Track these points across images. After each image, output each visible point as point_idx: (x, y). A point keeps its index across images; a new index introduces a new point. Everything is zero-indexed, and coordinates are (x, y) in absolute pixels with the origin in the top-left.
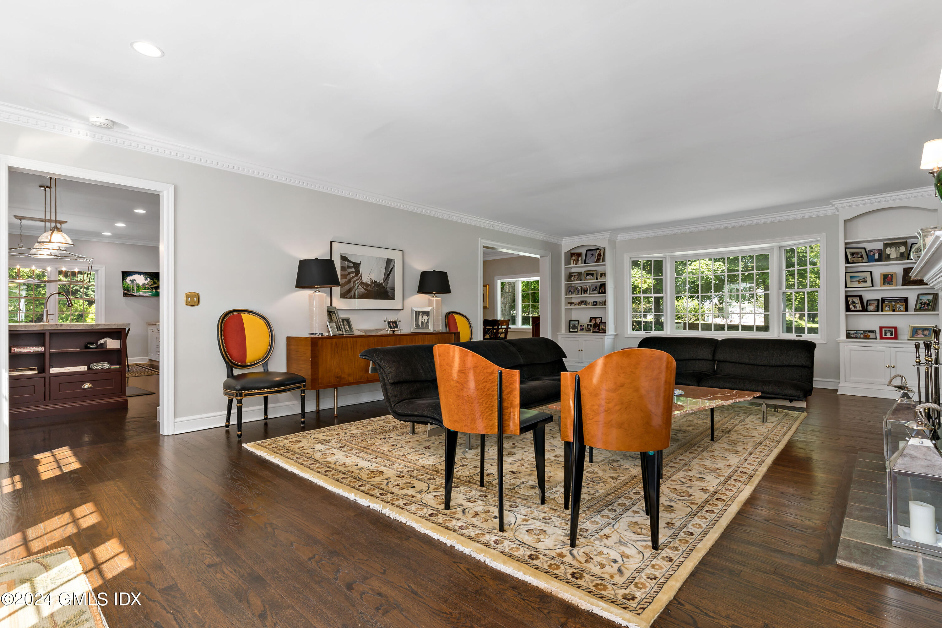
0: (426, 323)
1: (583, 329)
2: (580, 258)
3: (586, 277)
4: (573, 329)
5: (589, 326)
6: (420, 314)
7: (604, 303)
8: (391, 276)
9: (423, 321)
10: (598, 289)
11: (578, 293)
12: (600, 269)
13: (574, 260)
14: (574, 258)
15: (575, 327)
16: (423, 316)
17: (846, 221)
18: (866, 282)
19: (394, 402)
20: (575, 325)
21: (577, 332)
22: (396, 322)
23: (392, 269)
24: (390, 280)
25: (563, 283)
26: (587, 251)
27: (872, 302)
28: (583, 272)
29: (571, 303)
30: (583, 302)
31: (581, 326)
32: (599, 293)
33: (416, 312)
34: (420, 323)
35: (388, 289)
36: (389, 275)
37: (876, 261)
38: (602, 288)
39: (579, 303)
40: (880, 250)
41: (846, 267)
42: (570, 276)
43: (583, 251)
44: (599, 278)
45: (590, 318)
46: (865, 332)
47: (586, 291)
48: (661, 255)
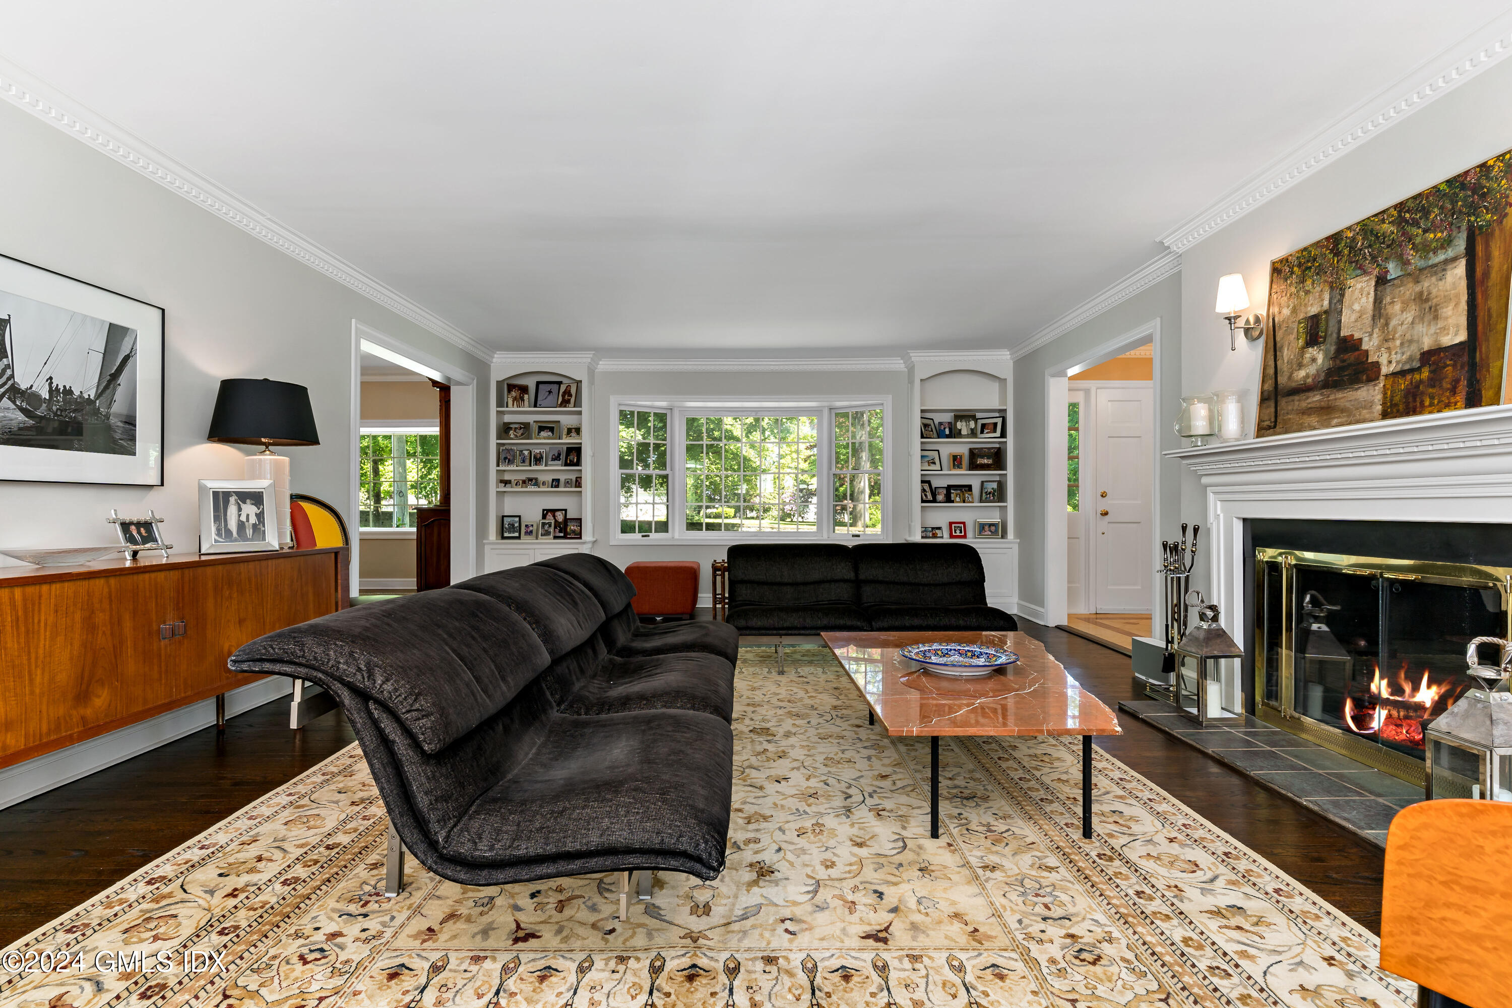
0: (254, 526)
1: (531, 532)
2: (526, 397)
3: (539, 432)
4: (510, 532)
5: (546, 527)
6: (232, 499)
7: (578, 483)
8: (123, 379)
9: (243, 518)
10: (563, 457)
11: (524, 462)
12: (567, 421)
13: (515, 399)
14: (514, 394)
15: (512, 528)
16: (243, 506)
17: (921, 380)
18: (934, 463)
19: (443, 821)
20: (513, 525)
21: (519, 538)
22: (147, 525)
23: (127, 358)
24: (120, 394)
25: (493, 441)
26: (538, 383)
27: (940, 490)
28: (532, 423)
29: (506, 483)
30: (530, 480)
31: (527, 526)
32: (566, 465)
33: (216, 494)
34: (233, 525)
35: (113, 420)
36: (115, 376)
37: (948, 437)
38: (573, 455)
39: (524, 482)
40: (950, 423)
41: (922, 443)
42: (505, 430)
43: (531, 383)
44: (564, 436)
45: (544, 510)
46: (933, 528)
47: (538, 460)
48: (664, 404)
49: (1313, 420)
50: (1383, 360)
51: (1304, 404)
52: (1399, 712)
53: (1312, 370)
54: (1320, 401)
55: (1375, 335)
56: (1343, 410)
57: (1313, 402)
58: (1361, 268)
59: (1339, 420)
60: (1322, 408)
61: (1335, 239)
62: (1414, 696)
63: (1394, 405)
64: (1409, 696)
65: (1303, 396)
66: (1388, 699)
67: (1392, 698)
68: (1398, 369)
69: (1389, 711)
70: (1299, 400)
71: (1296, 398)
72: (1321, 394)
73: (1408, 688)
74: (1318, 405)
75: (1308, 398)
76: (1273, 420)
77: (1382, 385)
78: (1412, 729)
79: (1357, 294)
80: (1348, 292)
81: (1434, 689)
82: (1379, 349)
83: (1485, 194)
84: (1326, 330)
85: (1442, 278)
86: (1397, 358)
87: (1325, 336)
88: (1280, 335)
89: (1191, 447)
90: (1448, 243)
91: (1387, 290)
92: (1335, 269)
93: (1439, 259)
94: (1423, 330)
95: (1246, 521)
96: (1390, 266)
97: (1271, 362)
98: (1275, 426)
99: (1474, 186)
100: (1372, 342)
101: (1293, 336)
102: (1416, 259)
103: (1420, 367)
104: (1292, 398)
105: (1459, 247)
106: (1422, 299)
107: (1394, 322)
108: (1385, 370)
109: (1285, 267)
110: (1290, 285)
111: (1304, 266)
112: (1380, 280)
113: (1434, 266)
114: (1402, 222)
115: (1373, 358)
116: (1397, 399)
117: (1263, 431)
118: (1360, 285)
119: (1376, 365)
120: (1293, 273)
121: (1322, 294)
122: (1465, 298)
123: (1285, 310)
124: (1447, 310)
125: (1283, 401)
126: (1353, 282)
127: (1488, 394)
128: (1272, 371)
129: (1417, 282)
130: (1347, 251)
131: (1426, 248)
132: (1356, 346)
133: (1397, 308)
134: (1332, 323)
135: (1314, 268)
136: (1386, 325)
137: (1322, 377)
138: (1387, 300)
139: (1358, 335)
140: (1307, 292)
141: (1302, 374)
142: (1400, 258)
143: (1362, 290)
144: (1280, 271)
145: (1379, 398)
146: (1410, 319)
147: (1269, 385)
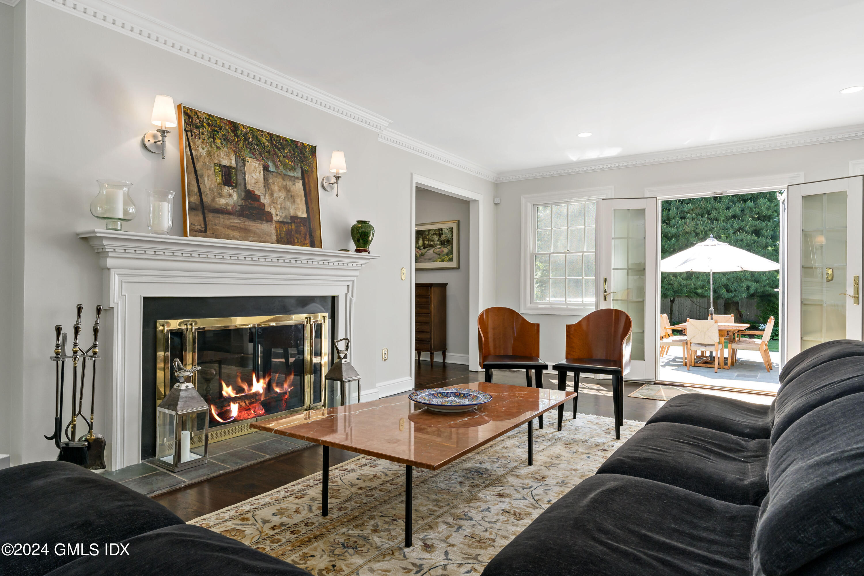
49: (236, 234)
50: (273, 212)
51: (228, 222)
52: (245, 402)
53: (231, 201)
54: (239, 224)
55: (267, 197)
56: (255, 233)
57: (234, 222)
58: (253, 153)
59: (254, 239)
60: (241, 228)
61: (234, 126)
62: (251, 390)
63: (281, 238)
64: (248, 391)
65: (227, 217)
66: (235, 397)
67: (238, 395)
68: (281, 220)
69: (239, 403)
70: (223, 218)
71: (221, 216)
72: (239, 219)
73: (246, 387)
74: (238, 226)
75: (230, 219)
76: (203, 226)
77: (274, 225)
78: (257, 409)
79: (253, 168)
80: (248, 165)
81: (262, 381)
82: (270, 205)
83: (305, 157)
84: (236, 180)
85: (294, 184)
86: (280, 214)
87: (236, 184)
88: (198, 166)
89: (108, 229)
90: (294, 169)
91: (270, 176)
92: (236, 145)
93: (292, 174)
94: (288, 204)
95: (146, 300)
96: (270, 164)
97: (194, 183)
98: (206, 231)
99: (301, 150)
100: (265, 200)
101: (211, 172)
102: (281, 168)
103: (291, 223)
104: (216, 215)
105: (298, 174)
106: (287, 190)
107: (275, 195)
108: (275, 218)
109: (195, 117)
110: (203, 133)
111: (213, 128)
112: (266, 169)
113: (290, 176)
114: (272, 144)
115: (268, 209)
116: (283, 235)
117: (195, 232)
118: (254, 164)
119: (270, 214)
120: (203, 126)
121: (229, 155)
122: (304, 199)
123: (200, 149)
124: (298, 201)
125: (210, 216)
126: (250, 160)
127: (317, 243)
128: (196, 190)
129: (284, 180)
130: (243, 138)
131: (285, 165)
132: (257, 198)
133: (276, 188)
134: (240, 177)
135: (220, 135)
136: (272, 194)
137: (238, 209)
138: (271, 181)
139: (257, 193)
140: (218, 148)
141: (223, 201)
142: (274, 162)
143: (256, 167)
144: (190, 118)
145: (274, 232)
146: (283, 197)
147: (195, 199)
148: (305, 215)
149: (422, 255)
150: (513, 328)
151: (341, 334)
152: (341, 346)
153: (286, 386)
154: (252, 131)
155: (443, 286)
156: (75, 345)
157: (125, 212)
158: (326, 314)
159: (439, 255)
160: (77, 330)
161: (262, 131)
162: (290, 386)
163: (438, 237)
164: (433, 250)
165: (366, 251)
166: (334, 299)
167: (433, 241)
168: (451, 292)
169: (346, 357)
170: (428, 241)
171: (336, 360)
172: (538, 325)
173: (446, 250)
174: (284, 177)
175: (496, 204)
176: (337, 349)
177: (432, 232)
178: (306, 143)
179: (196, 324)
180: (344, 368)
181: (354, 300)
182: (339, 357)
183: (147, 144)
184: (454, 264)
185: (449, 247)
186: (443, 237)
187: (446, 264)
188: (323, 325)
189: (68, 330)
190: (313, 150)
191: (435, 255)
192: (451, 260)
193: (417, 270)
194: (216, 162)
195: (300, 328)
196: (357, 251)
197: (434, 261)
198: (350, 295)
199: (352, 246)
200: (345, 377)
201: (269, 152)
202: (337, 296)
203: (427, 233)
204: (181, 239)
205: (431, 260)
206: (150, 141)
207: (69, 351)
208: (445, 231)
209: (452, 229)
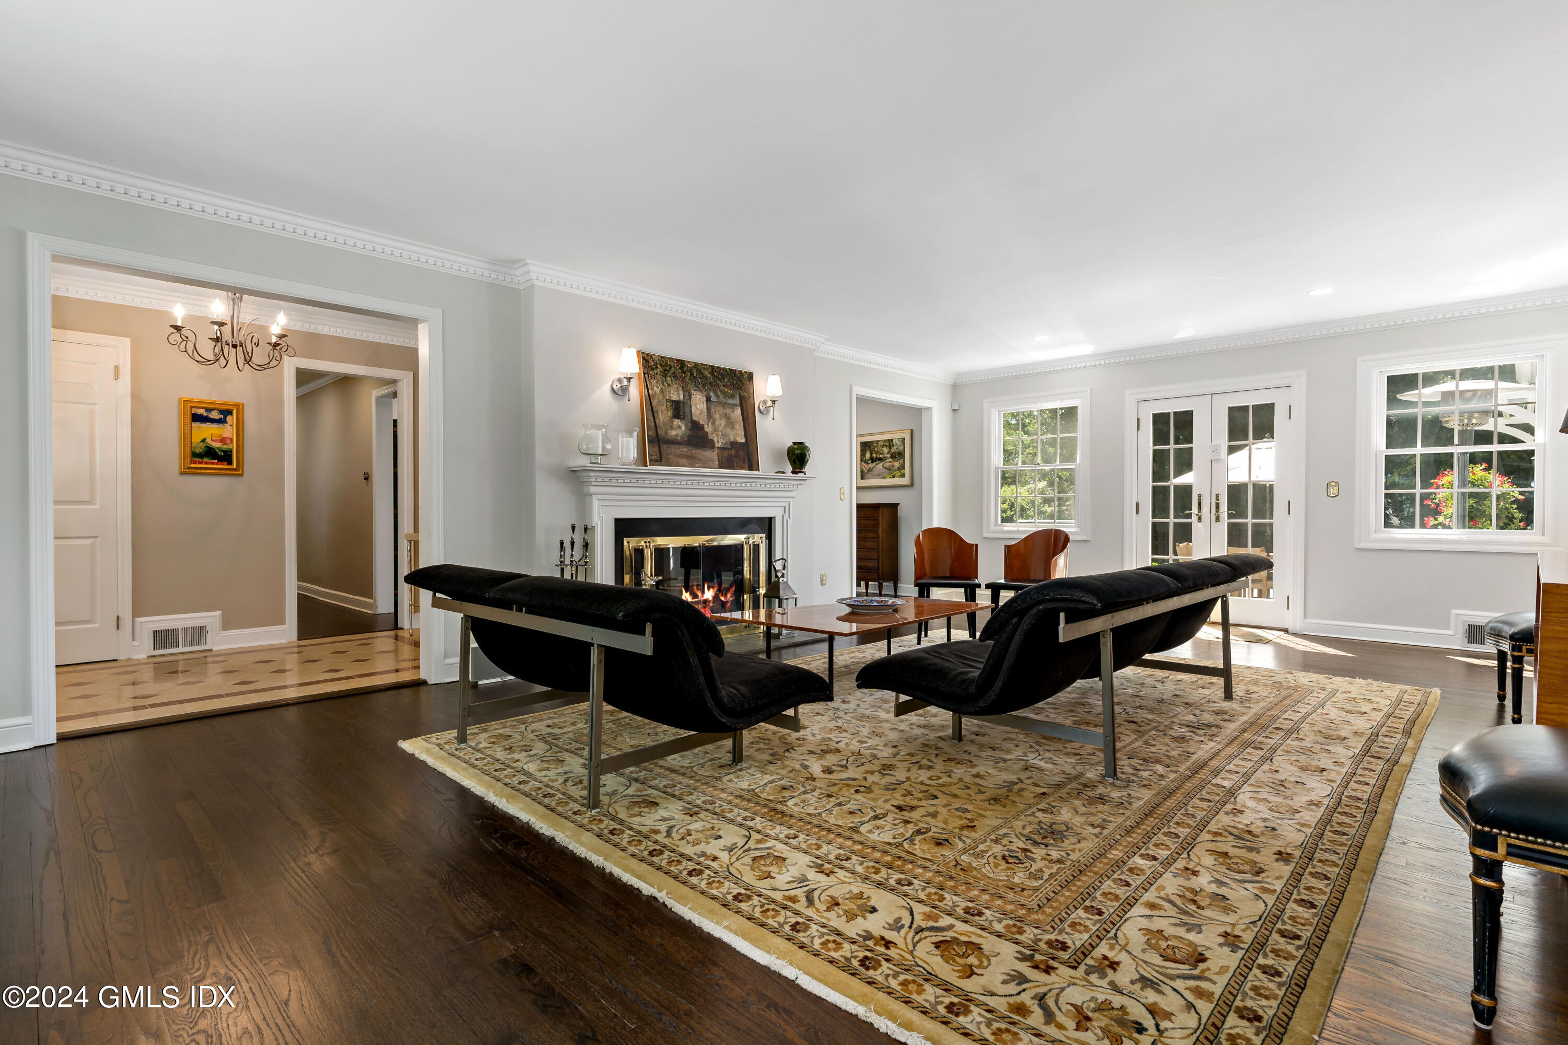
49: (685, 461)
50: (715, 439)
51: (678, 451)
53: (680, 432)
54: (687, 452)
55: (710, 426)
56: (700, 460)
57: (683, 451)
58: (697, 387)
59: (699, 465)
60: (689, 456)
61: (681, 363)
63: (723, 463)
64: (701, 597)
65: (677, 446)
68: (722, 446)
70: (675, 448)
71: (673, 446)
72: (688, 448)
73: (699, 594)
74: (687, 454)
75: (680, 448)
76: (659, 456)
77: (717, 452)
79: (697, 400)
80: (693, 397)
81: (711, 590)
82: (712, 433)
83: (743, 384)
84: (684, 413)
85: (733, 411)
86: (721, 440)
87: (684, 416)
88: (654, 403)
89: (591, 463)
90: (733, 397)
91: (712, 406)
92: (683, 380)
93: (731, 402)
94: (728, 431)
95: (617, 521)
96: (712, 394)
97: (651, 418)
98: (661, 461)
99: (739, 378)
100: (708, 429)
101: (664, 408)
102: (722, 397)
103: (731, 449)
104: (669, 445)
105: (737, 401)
106: (727, 417)
107: (717, 423)
108: (716, 445)
109: (651, 361)
110: (657, 374)
111: (664, 368)
112: (708, 399)
113: (729, 404)
114: (713, 375)
115: (710, 437)
116: (724, 460)
117: (654, 462)
118: (698, 396)
119: (712, 441)
120: (657, 367)
121: (677, 391)
122: (742, 424)
123: (655, 388)
124: (737, 427)
125: (664, 447)
126: (695, 393)
127: (755, 467)
128: (653, 424)
129: (724, 408)
130: (689, 373)
131: (725, 394)
132: (701, 428)
133: (717, 416)
134: (687, 410)
135: (670, 373)
136: (714, 423)
137: (686, 438)
138: (713, 410)
139: (701, 422)
140: (669, 385)
141: (673, 433)
142: (715, 392)
143: (700, 399)
144: (647, 361)
145: (716, 458)
146: (724, 424)
147: (652, 433)
148: (743, 441)
149: (870, 470)
150: (951, 549)
151: (778, 554)
152: (778, 565)
153: (729, 596)
154: (696, 365)
155: (895, 506)
156: (572, 556)
157: (604, 448)
158: (764, 535)
159: (889, 469)
160: (573, 544)
161: (705, 365)
162: (731, 597)
163: (888, 449)
164: (881, 464)
165: (802, 472)
166: (770, 520)
167: (882, 454)
168: (902, 512)
169: (783, 576)
170: (877, 454)
171: (773, 579)
172: (977, 545)
173: (897, 465)
174: (724, 405)
175: (954, 410)
176: (775, 568)
177: (881, 443)
178: (743, 370)
179: (653, 542)
180: (781, 586)
181: (790, 522)
182: (777, 576)
183: (615, 388)
184: (906, 481)
185: (901, 461)
186: (894, 449)
187: (897, 481)
188: (761, 545)
189: (567, 545)
190: (750, 376)
191: (884, 470)
192: (903, 475)
193: (858, 488)
194: (668, 398)
195: (739, 548)
196: (793, 472)
197: (884, 478)
198: (786, 517)
199: (789, 468)
200: (782, 594)
201: (711, 384)
202: (774, 517)
203: (875, 445)
204: (641, 468)
205: (879, 476)
206: (617, 386)
207: (567, 562)
208: (896, 442)
209: (904, 439)
